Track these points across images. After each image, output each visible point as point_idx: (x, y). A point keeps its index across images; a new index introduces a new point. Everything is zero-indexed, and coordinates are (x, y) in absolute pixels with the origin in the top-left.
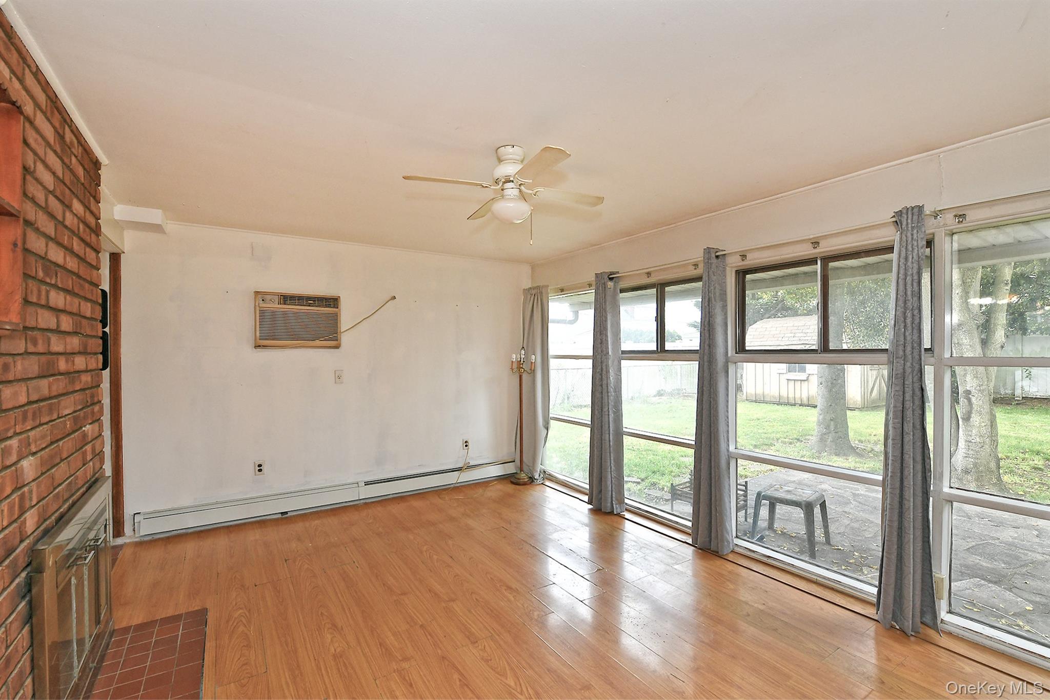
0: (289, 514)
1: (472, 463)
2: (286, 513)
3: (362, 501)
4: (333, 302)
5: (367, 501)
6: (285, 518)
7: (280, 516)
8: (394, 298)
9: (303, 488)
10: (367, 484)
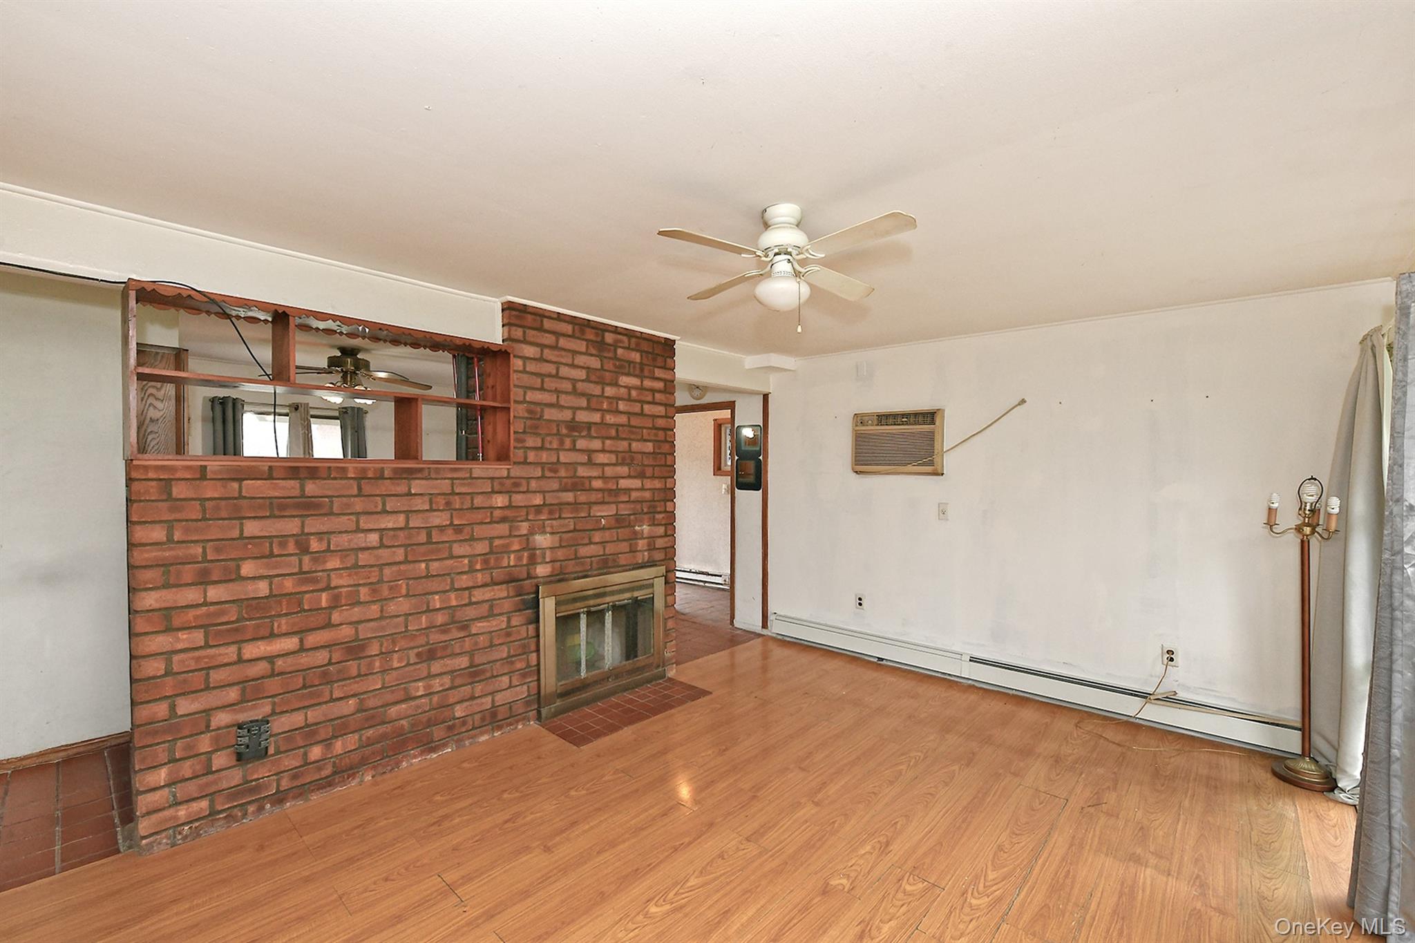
0: (884, 662)
1: (1182, 695)
2: (882, 659)
3: (970, 682)
4: (929, 417)
5: (977, 684)
6: (879, 664)
7: (876, 660)
8: (1023, 401)
9: (901, 638)
10: (973, 660)
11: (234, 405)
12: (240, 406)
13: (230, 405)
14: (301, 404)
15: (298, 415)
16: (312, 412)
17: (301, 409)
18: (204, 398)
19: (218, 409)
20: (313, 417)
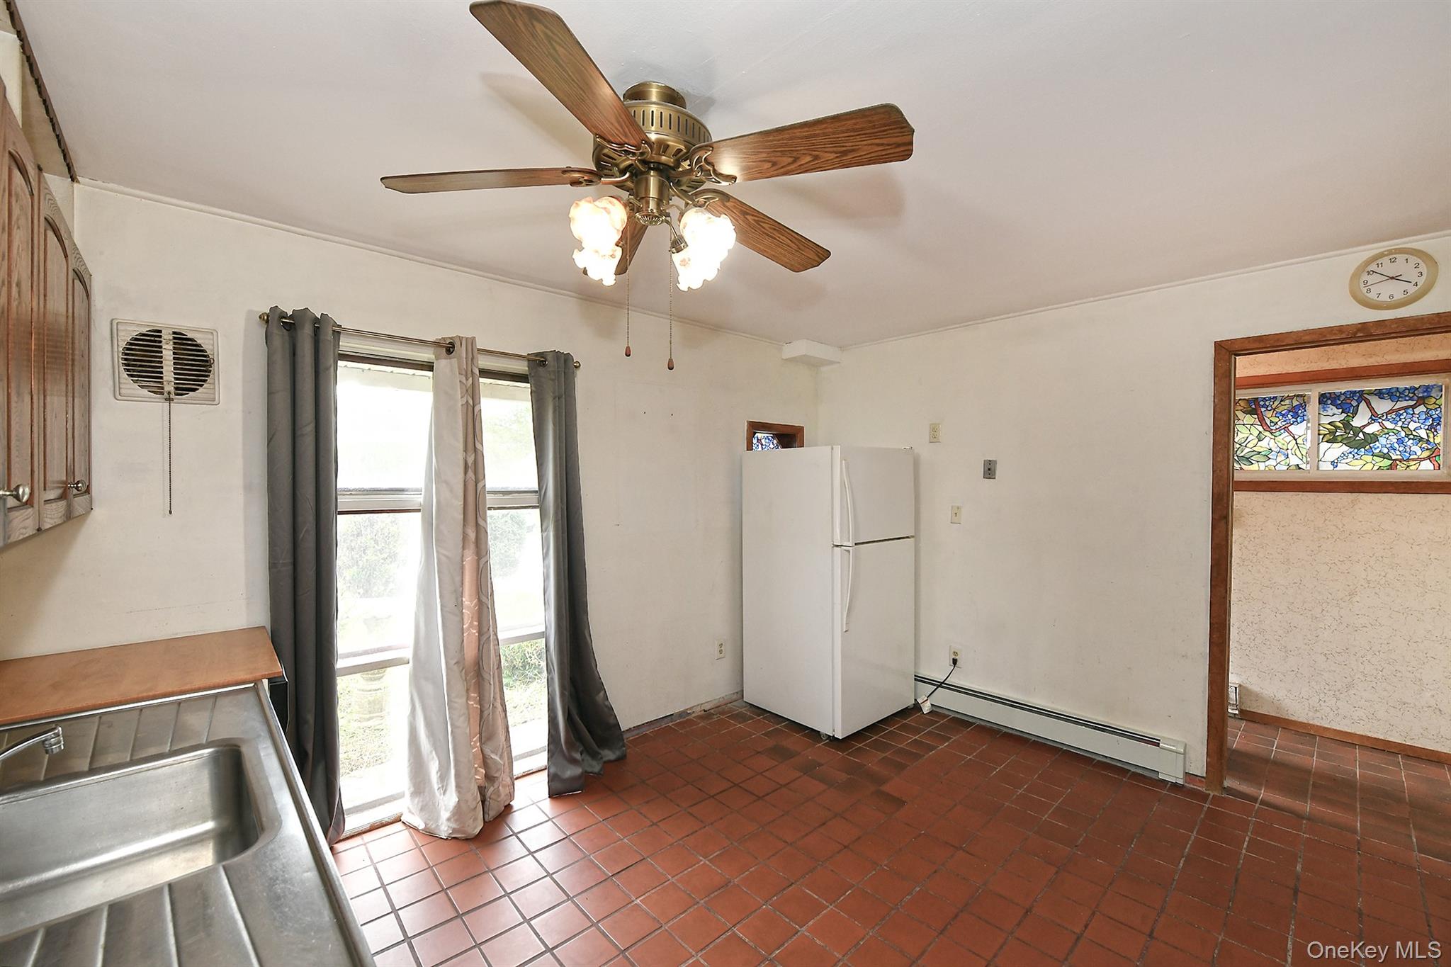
11: (317, 331)
12: (330, 337)
13: (306, 332)
14: (460, 338)
15: (455, 361)
16: (485, 362)
17: (461, 351)
18: (250, 312)
19: (280, 337)
20: (485, 373)
